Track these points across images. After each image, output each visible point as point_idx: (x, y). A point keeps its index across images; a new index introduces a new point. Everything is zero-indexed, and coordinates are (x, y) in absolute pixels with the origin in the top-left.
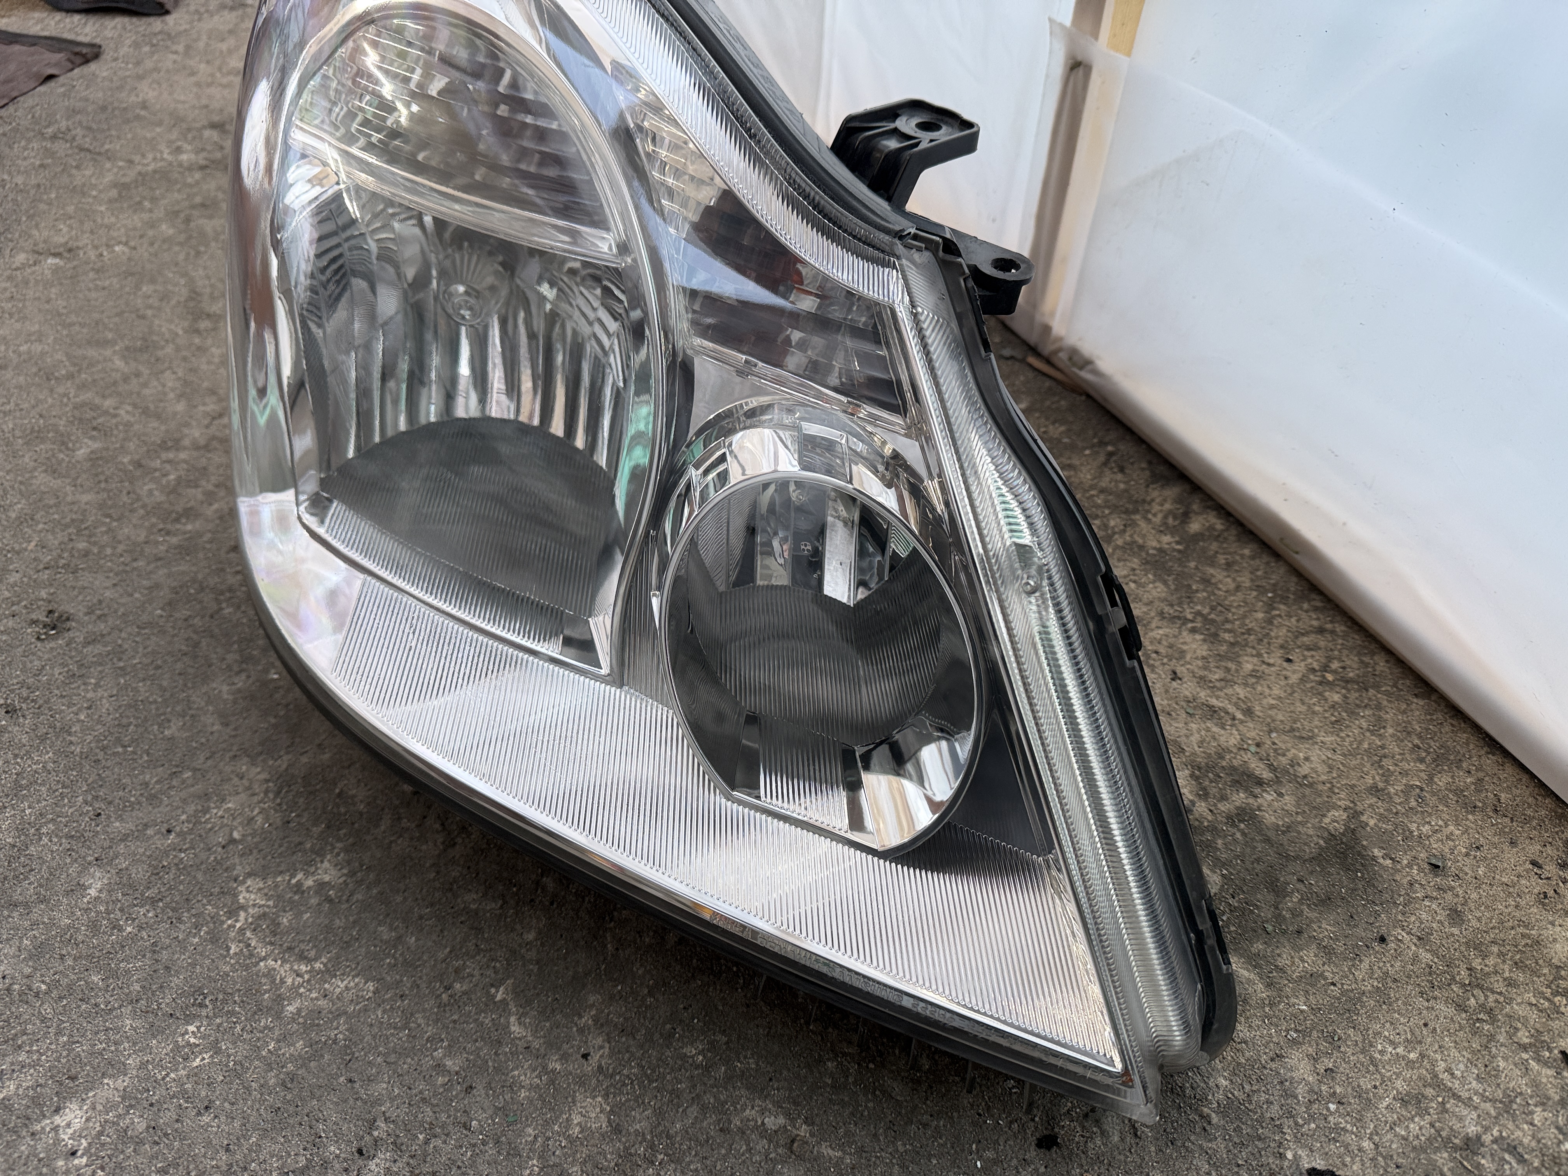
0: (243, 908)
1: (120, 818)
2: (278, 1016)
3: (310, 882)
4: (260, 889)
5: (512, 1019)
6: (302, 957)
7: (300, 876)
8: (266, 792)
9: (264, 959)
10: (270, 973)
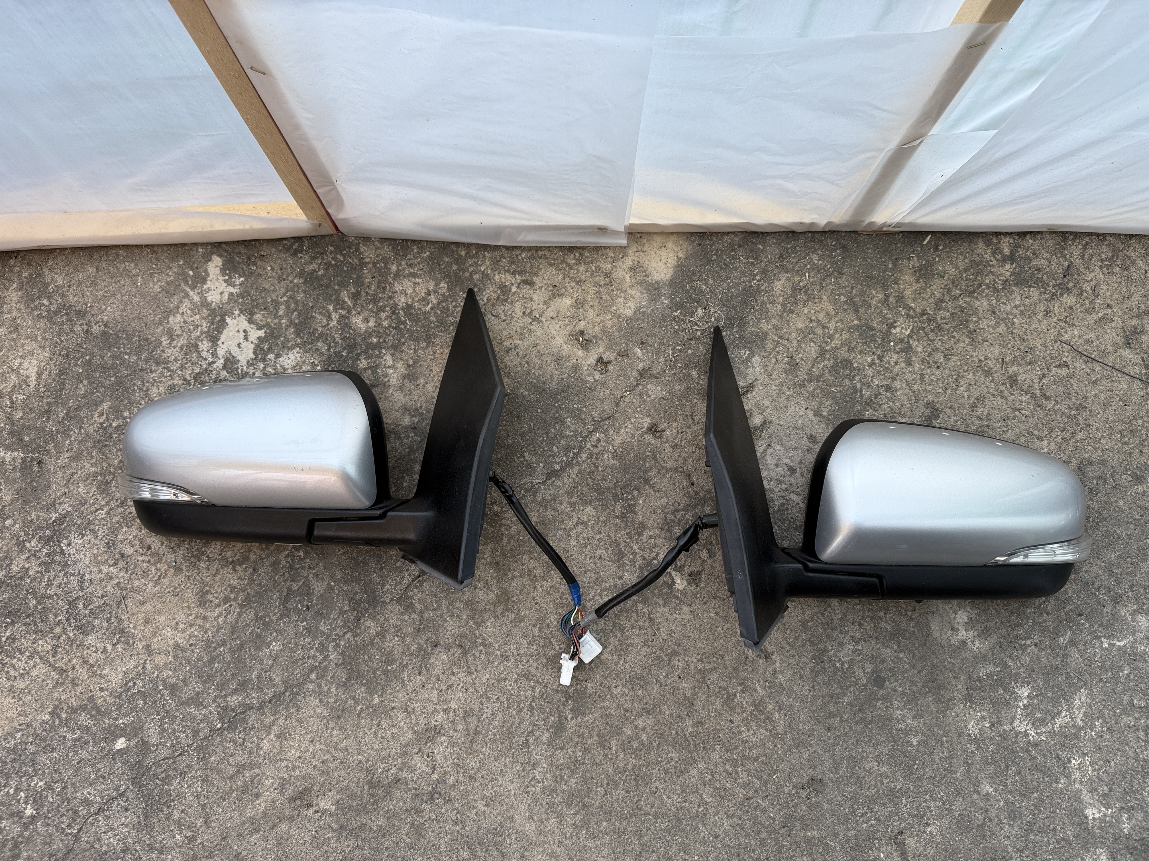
0: (1026, 731)
1: (955, 772)
2: (1081, 728)
3: (1025, 701)
4: (1020, 722)
5: (1118, 643)
6: (1059, 713)
7: (1021, 704)
8: (970, 707)
9: (1053, 728)
10: (1061, 727)
